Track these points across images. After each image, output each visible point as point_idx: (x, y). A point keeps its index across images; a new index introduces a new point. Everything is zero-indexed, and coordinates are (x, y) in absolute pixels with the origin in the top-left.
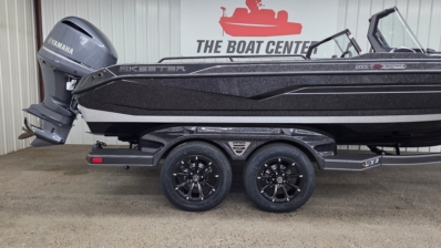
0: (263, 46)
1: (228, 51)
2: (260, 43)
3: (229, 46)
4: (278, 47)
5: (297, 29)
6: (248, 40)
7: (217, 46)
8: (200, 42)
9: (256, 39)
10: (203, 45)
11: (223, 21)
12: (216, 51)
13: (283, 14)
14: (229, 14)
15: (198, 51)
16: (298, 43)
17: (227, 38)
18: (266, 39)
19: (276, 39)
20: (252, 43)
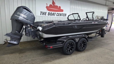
0: (56, 14)
1: (48, 15)
2: (55, 13)
3: (48, 14)
4: (59, 15)
5: (62, 11)
6: (53, 12)
7: (46, 14)
8: (41, 12)
9: (54, 12)
10: (42, 13)
11: (47, 7)
12: (45, 15)
13: (60, 7)
14: (48, 6)
15: (41, 14)
16: (63, 14)
17: (48, 12)
18: (57, 13)
19: (58, 13)
20: (54, 13)
